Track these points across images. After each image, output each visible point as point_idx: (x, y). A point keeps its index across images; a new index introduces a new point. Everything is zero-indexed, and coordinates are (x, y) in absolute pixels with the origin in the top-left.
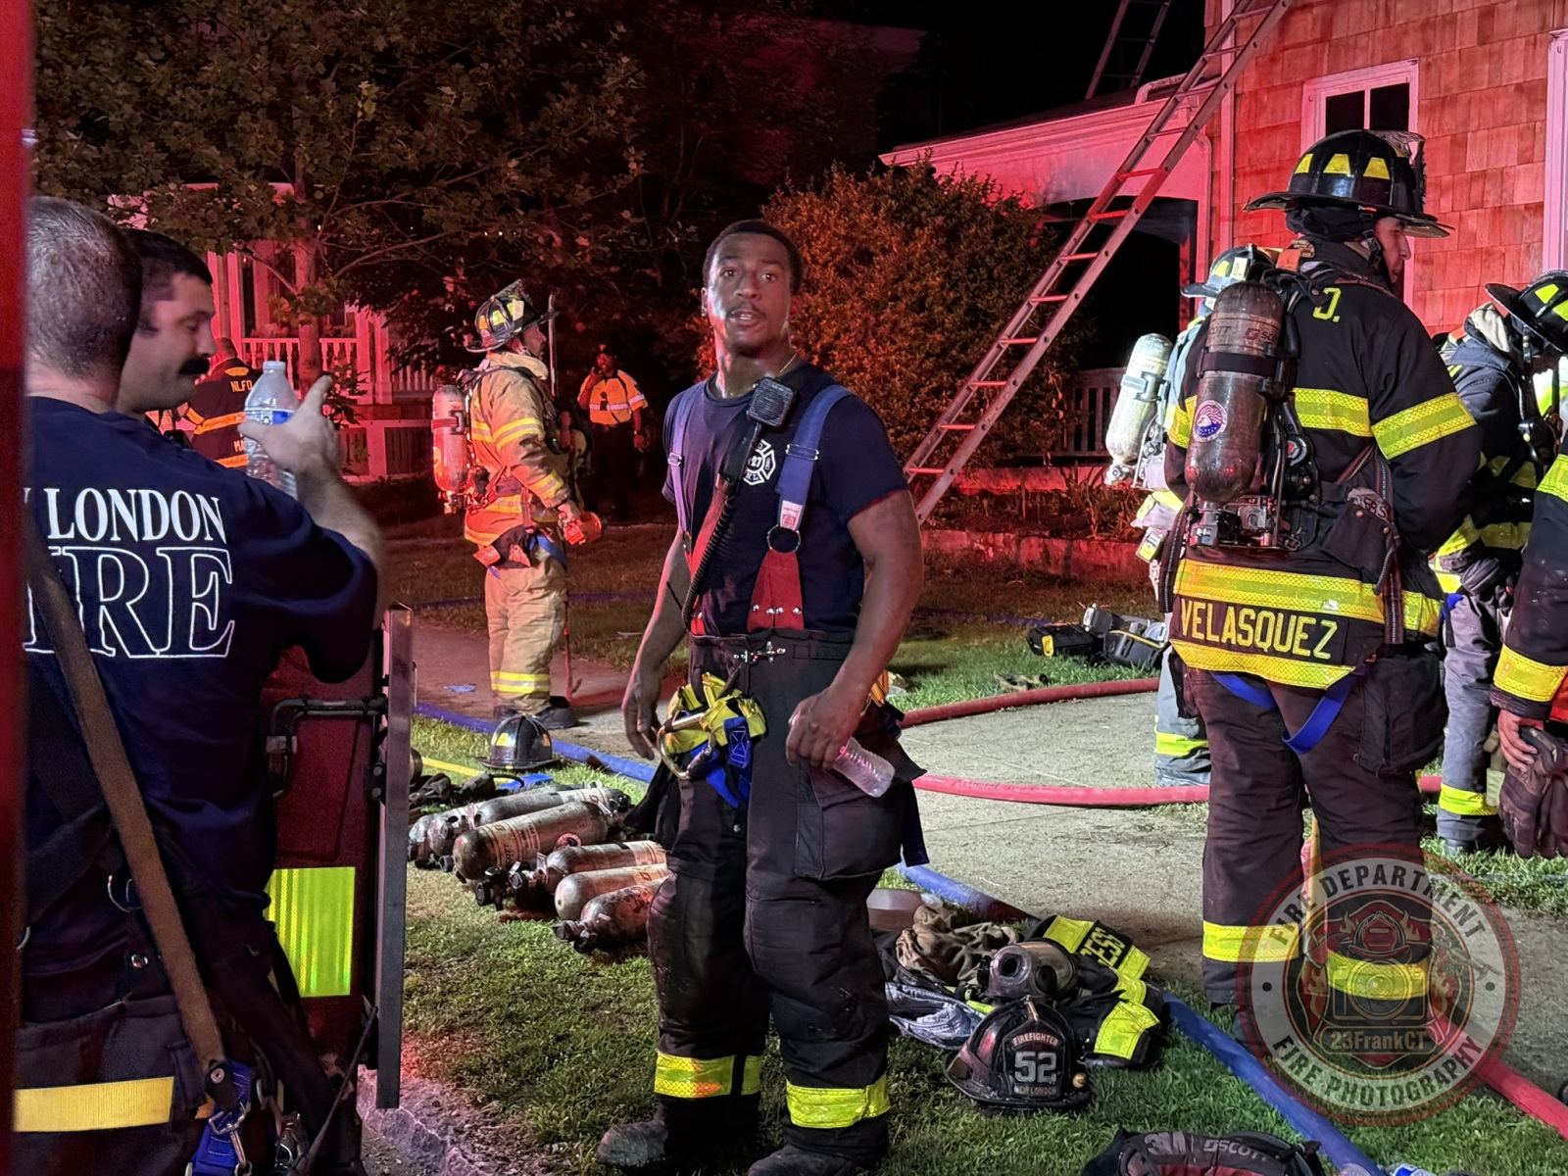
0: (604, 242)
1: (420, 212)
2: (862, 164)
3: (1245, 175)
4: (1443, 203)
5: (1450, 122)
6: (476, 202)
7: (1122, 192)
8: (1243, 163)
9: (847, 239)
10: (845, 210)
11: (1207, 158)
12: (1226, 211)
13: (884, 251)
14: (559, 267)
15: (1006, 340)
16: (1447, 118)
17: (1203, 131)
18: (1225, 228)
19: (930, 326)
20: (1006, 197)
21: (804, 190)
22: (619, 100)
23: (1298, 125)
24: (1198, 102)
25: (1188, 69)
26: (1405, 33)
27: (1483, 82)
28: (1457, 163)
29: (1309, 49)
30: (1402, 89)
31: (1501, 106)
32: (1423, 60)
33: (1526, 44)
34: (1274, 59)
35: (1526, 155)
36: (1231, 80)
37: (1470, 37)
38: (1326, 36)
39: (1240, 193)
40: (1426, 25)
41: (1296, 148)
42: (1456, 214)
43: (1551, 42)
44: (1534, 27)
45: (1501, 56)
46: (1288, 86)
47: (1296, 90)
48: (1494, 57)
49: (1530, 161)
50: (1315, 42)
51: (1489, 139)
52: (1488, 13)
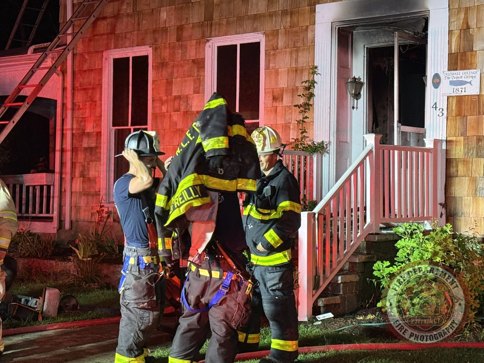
3: (78, 90)
4: (163, 107)
5: (165, 73)
7: (21, 94)
8: (77, 85)
11: (60, 82)
12: (69, 106)
16: (164, 72)
17: (59, 69)
18: (69, 113)
23: (101, 69)
24: (56, 56)
25: (52, 41)
26: (147, 33)
27: (179, 56)
28: (168, 91)
29: (105, 37)
30: (146, 57)
31: (186, 68)
32: (154, 46)
33: (196, 43)
34: (90, 40)
35: (197, 90)
36: (71, 47)
37: (172, 38)
38: (112, 32)
39: (76, 98)
40: (154, 31)
41: (100, 80)
42: (169, 113)
43: (206, 43)
44: (199, 36)
45: (186, 47)
46: (97, 52)
47: (100, 55)
48: (183, 47)
49: (198, 93)
50: (108, 34)
51: (182, 82)
52: (180, 29)
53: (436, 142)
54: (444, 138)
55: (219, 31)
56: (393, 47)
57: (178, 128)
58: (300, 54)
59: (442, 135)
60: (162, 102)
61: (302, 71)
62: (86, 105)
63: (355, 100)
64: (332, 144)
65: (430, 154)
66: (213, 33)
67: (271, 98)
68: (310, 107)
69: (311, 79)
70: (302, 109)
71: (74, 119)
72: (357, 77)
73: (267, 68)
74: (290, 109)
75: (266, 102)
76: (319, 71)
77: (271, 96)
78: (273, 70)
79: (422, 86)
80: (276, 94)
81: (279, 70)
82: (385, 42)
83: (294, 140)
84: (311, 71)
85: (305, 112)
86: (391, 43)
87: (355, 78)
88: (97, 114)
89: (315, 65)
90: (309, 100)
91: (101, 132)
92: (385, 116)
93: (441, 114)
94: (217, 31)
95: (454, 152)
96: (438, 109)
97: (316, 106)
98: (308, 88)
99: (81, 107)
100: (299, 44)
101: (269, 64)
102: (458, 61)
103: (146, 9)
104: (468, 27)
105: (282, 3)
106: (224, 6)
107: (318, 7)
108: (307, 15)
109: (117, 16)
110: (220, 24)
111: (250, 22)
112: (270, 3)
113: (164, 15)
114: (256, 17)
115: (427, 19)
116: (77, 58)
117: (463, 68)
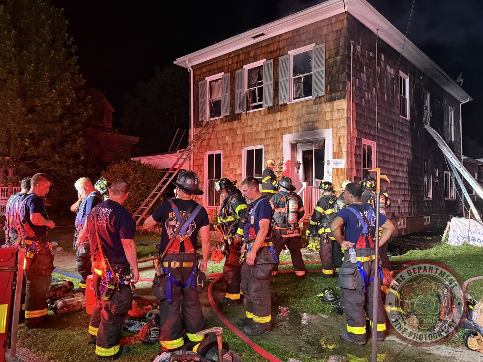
0: (75, 171)
1: (37, 164)
2: (127, 160)
3: (195, 166)
5: (228, 160)
6: (49, 162)
7: (175, 168)
8: (195, 164)
9: (124, 173)
10: (124, 168)
11: (189, 163)
13: (131, 176)
14: (65, 176)
15: (153, 192)
17: (188, 159)
19: (139, 189)
20: (154, 167)
21: (116, 164)
22: (80, 145)
23: (203, 159)
24: (187, 154)
25: (186, 148)
26: (220, 145)
27: (232, 154)
28: (229, 167)
30: (220, 154)
31: (235, 158)
32: (223, 150)
33: (239, 149)
34: (200, 148)
36: (193, 151)
37: (230, 147)
38: (208, 145)
39: (194, 169)
40: (224, 145)
41: (204, 162)
43: (243, 149)
44: (240, 146)
46: (202, 152)
48: (234, 151)
50: (206, 146)
51: (233, 163)
52: (233, 144)
56: (312, 150)
58: (277, 153)
60: (226, 171)
61: (278, 159)
63: (298, 170)
66: (245, 145)
69: (282, 162)
70: (278, 173)
72: (298, 161)
73: (265, 158)
76: (285, 159)
79: (323, 165)
82: (309, 148)
84: (281, 159)
85: (280, 174)
86: (311, 149)
88: (202, 175)
89: (283, 156)
90: (281, 170)
91: (203, 181)
92: (309, 176)
93: (330, 175)
94: (247, 144)
96: (329, 173)
98: (280, 165)
100: (277, 149)
101: (266, 156)
102: (336, 155)
103: (220, 137)
104: (340, 143)
105: (271, 134)
106: (249, 135)
107: (284, 136)
108: (280, 139)
109: (210, 139)
110: (247, 142)
111: (259, 141)
112: (266, 134)
113: (227, 139)
114: (261, 139)
115: (324, 141)
116: (195, 155)
117: (338, 158)
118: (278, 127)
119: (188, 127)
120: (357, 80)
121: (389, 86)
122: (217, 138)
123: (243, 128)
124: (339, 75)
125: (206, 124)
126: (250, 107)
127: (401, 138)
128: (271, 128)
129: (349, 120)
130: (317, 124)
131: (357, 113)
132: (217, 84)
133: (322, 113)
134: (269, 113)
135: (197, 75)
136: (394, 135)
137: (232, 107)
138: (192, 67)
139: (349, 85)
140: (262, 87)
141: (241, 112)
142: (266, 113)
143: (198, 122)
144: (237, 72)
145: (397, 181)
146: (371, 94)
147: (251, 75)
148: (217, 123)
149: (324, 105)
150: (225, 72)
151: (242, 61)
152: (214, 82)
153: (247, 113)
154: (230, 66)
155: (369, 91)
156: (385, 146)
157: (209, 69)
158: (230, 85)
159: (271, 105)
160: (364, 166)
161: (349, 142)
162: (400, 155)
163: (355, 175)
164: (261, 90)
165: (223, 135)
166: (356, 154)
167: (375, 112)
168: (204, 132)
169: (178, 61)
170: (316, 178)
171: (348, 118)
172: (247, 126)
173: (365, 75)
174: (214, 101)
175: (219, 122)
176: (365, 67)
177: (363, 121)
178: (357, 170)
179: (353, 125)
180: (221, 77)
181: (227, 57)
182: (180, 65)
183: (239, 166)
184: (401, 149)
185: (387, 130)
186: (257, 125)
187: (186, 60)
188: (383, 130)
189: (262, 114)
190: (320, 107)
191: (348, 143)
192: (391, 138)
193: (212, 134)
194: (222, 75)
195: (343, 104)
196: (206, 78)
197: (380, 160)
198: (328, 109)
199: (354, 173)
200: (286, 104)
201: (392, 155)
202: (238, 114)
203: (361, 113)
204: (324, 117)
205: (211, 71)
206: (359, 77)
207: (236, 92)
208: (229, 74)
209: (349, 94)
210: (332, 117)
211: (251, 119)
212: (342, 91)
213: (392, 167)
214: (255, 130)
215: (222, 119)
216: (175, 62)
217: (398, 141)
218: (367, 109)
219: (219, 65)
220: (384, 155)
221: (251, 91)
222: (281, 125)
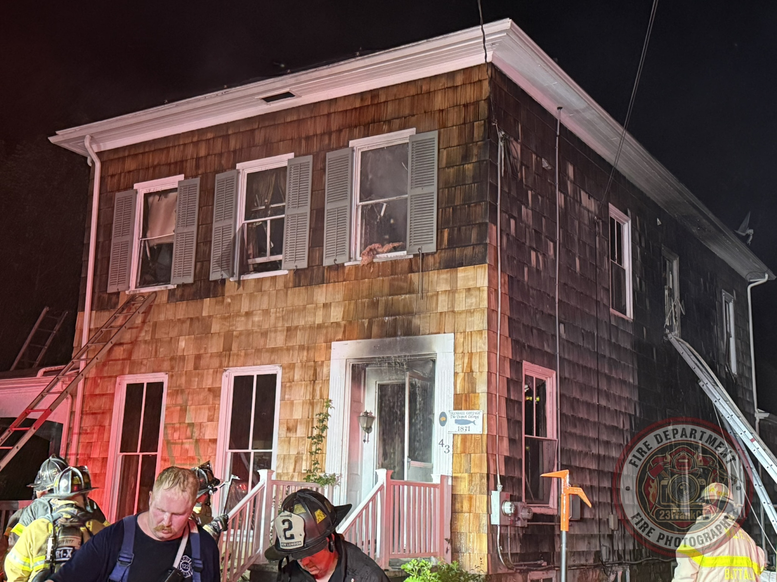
3: (87, 414)
4: (175, 434)
5: (180, 400)
8: (87, 409)
11: (69, 405)
12: (76, 430)
18: (75, 438)
23: (113, 395)
24: (68, 381)
25: (65, 364)
26: (163, 361)
27: (195, 385)
28: (182, 419)
29: (121, 362)
30: (161, 384)
31: (201, 397)
32: (170, 373)
33: (214, 372)
34: (104, 365)
35: (211, 418)
36: (84, 372)
37: (190, 366)
38: (129, 358)
39: (83, 422)
40: (172, 359)
41: (112, 405)
42: (180, 441)
43: (223, 372)
44: (217, 365)
45: (202, 376)
46: (110, 377)
47: (113, 379)
48: (200, 376)
49: (212, 420)
50: (123, 359)
51: (196, 410)
52: (198, 357)
53: (442, 477)
54: (450, 474)
55: (237, 361)
56: (404, 384)
57: (189, 455)
58: (315, 387)
59: (448, 471)
60: (175, 430)
61: (316, 404)
62: (94, 429)
63: (367, 434)
64: (343, 476)
65: (437, 490)
66: (231, 364)
67: (285, 429)
68: (323, 439)
69: (325, 412)
70: (315, 440)
71: (80, 444)
72: (368, 411)
73: (283, 399)
74: (303, 440)
75: (280, 433)
76: (333, 404)
77: (285, 426)
78: (288, 402)
79: (431, 422)
80: (290, 425)
81: (295, 401)
82: (396, 379)
83: (305, 472)
84: (325, 404)
85: (318, 444)
86: (401, 381)
87: (366, 413)
88: (105, 439)
89: (330, 398)
90: (322, 432)
91: (107, 458)
93: (447, 451)
94: (235, 362)
95: (458, 488)
96: (444, 446)
97: (328, 438)
98: (322, 421)
99: (89, 431)
100: (314, 378)
101: (285, 396)
102: (462, 401)
103: (165, 337)
104: (472, 371)
105: (300, 339)
106: (243, 337)
107: (333, 343)
108: (323, 352)
109: (134, 343)
110: (238, 355)
111: (268, 354)
112: (288, 337)
113: (182, 344)
114: (273, 350)
115: (434, 362)
116: (89, 382)
117: (466, 409)
118: (319, 320)
119: (77, 306)
120: (512, 222)
121: (584, 239)
122: (155, 341)
123: (229, 317)
124: (469, 206)
125: (128, 303)
126: (248, 265)
127: (613, 364)
128: (302, 323)
129: (494, 315)
130: (416, 321)
131: (511, 299)
132: (164, 201)
133: (430, 294)
134: (297, 284)
135: (113, 176)
136: (599, 356)
137: (202, 262)
138: (100, 154)
139: (494, 231)
140: (283, 219)
141: (225, 276)
142: (291, 285)
143: (106, 296)
144: (219, 177)
145: (606, 470)
146: (544, 255)
147: (254, 186)
148: (156, 303)
149: (433, 275)
150: (188, 174)
151: (235, 152)
152: (157, 197)
153: (239, 282)
154: (202, 162)
155: (541, 249)
156: (576, 383)
157: (146, 163)
158: (200, 207)
159: (303, 264)
160: (529, 431)
161: (493, 370)
162: (612, 406)
163: (507, 454)
164: (278, 226)
165: (173, 334)
166: (508, 400)
167: (554, 298)
168: (119, 321)
169: (62, 137)
170: (412, 457)
171: (491, 312)
172: (238, 314)
173: (530, 212)
174: (151, 245)
175: (165, 298)
176: (530, 193)
177: (525, 320)
178: (512, 441)
179: (501, 327)
180: (176, 186)
181: (195, 139)
182: (66, 146)
183: (211, 419)
184: (616, 390)
185: (581, 344)
186: (266, 312)
187: (84, 137)
188: (572, 343)
189: (280, 285)
190: (426, 278)
191: (489, 373)
192: (592, 365)
193: (140, 329)
194: (180, 182)
195: (479, 277)
196: (136, 186)
197: (567, 416)
198: (443, 287)
199: (505, 448)
200: (342, 266)
201: (593, 405)
202: (216, 282)
203: (520, 299)
204: (434, 305)
205: (151, 170)
206: (515, 214)
207: (215, 225)
208: (197, 181)
209: (493, 251)
210: (453, 306)
211: (251, 296)
212: (476, 245)
213: (592, 434)
214: (259, 326)
215: (171, 293)
216: (52, 139)
217: (607, 371)
218: (535, 292)
219: (174, 155)
220: (575, 403)
221: (254, 226)
222: (327, 316)
